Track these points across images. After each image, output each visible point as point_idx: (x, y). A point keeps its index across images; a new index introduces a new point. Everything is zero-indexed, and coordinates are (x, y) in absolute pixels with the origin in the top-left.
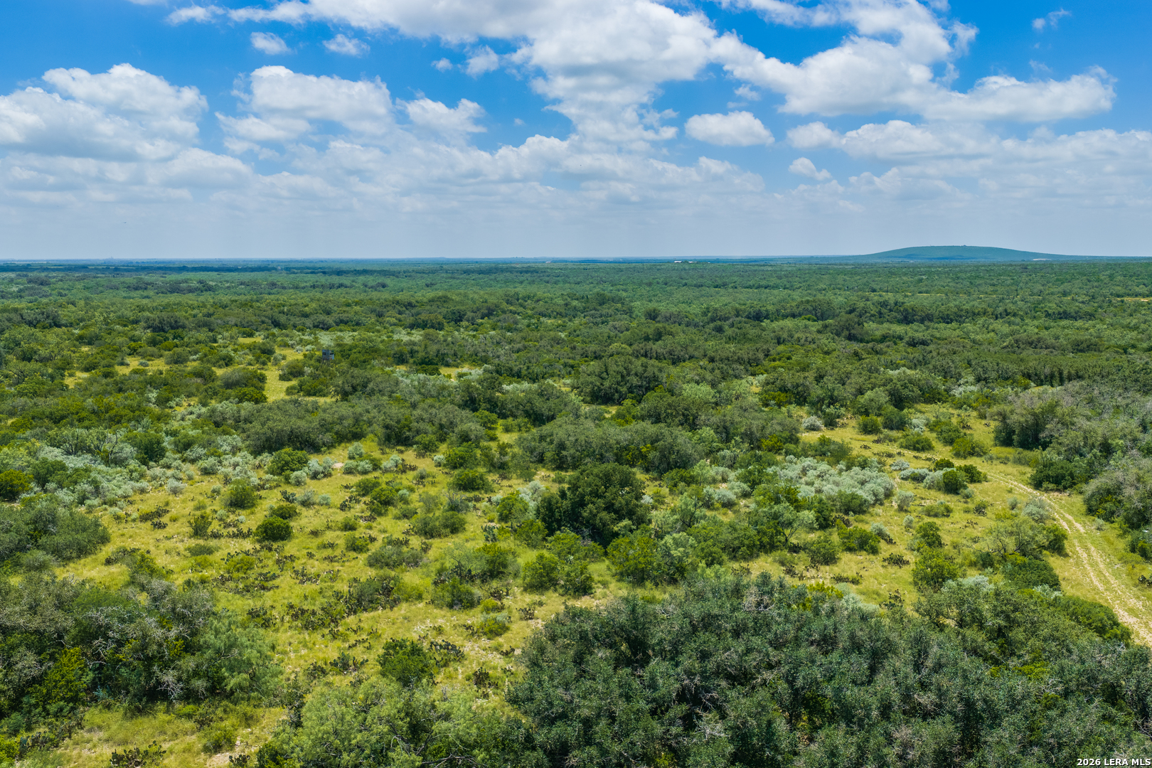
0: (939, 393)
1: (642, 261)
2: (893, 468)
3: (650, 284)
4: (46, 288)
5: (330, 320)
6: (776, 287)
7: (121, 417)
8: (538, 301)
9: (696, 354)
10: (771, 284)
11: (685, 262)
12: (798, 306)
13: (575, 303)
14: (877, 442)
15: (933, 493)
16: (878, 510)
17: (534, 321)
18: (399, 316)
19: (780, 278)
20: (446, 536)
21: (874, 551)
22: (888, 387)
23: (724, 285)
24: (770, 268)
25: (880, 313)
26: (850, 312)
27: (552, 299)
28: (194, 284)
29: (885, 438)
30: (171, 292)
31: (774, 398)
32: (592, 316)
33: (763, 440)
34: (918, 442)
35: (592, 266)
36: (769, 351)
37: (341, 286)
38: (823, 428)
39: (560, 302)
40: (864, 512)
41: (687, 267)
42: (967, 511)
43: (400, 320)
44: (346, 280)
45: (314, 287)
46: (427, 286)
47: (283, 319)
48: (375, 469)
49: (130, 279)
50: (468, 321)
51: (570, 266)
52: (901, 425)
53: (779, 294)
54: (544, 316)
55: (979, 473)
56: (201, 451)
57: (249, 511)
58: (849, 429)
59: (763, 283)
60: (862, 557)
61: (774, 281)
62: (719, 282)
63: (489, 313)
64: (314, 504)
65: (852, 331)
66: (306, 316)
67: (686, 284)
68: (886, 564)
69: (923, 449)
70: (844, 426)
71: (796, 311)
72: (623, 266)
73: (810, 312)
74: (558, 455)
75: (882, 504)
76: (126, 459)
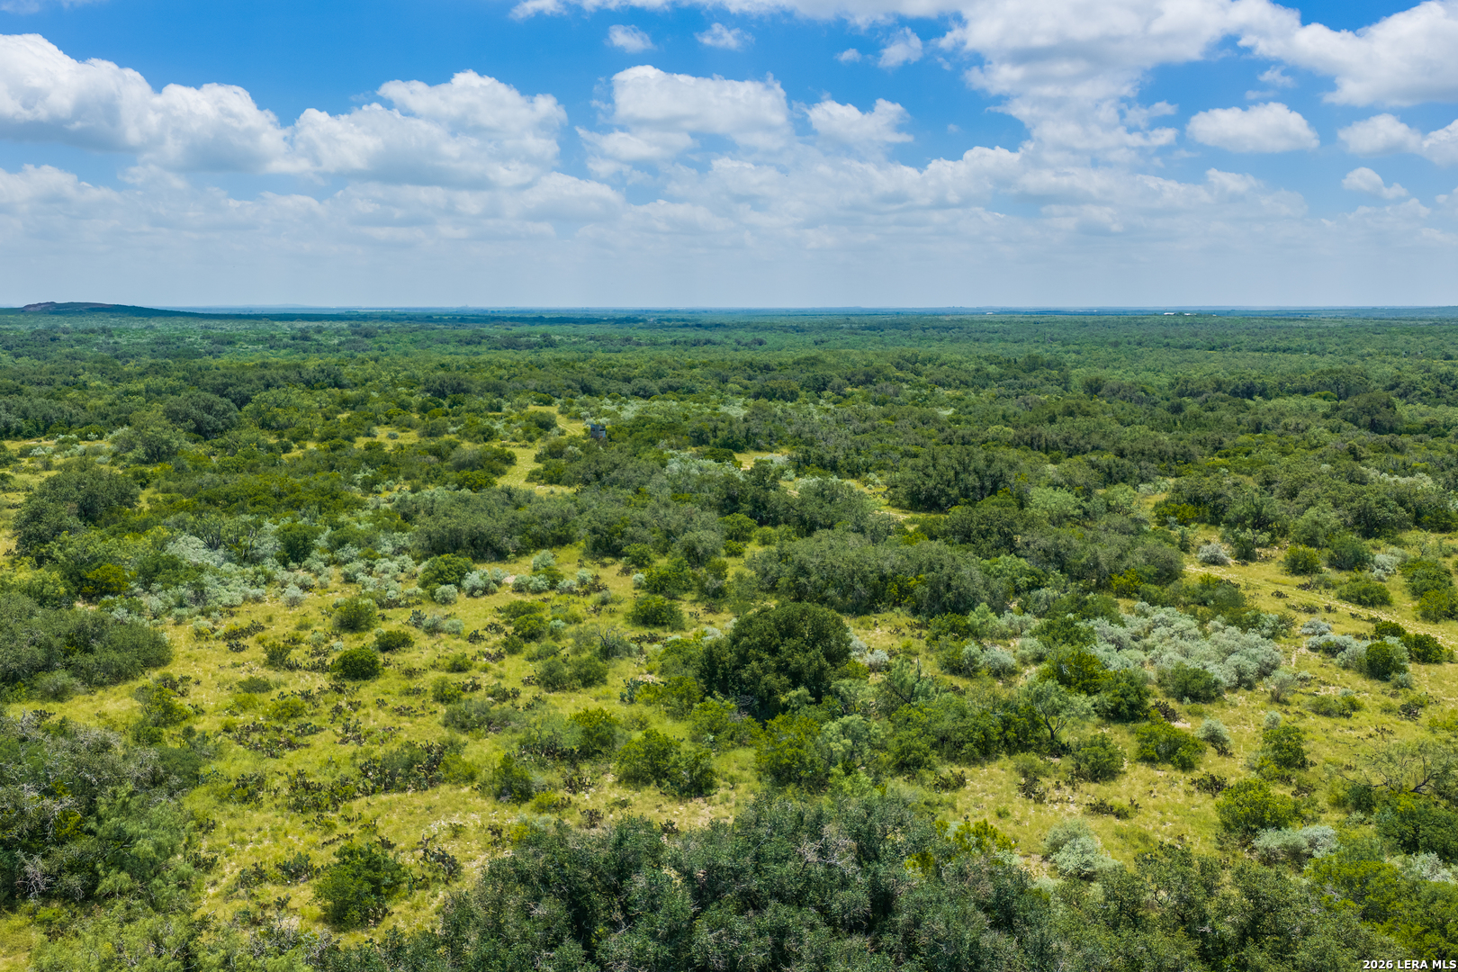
0: (1447, 516)
1: (1118, 313)
2: (1305, 631)
3: (1116, 344)
4: (368, 341)
5: (654, 386)
6: (1300, 350)
7: (302, 502)
8: (941, 365)
9: (1103, 443)
10: (1293, 346)
11: (1180, 314)
12: (1313, 378)
13: (992, 369)
14: (1304, 587)
15: (1348, 675)
16: (1240, 698)
17: (925, 392)
18: (746, 382)
19: (1309, 337)
20: (574, 690)
21: (1186, 766)
22: (1355, 504)
23: (1224, 346)
24: (1303, 324)
25: (1438, 391)
26: (1392, 388)
27: (961, 362)
28: (537, 338)
29: (1319, 582)
30: (507, 348)
31: (1175, 514)
32: (1009, 386)
33: (1115, 576)
34: (1365, 592)
35: (1047, 318)
36: (1221, 442)
37: (708, 342)
38: (1231, 561)
39: (972, 367)
40: (1209, 699)
41: (1180, 321)
42: (1387, 710)
43: (746, 388)
44: (717, 336)
45: (674, 343)
46: (816, 343)
47: (597, 384)
48: (552, 588)
49: (466, 332)
50: (833, 390)
51: (1017, 318)
52: (1356, 562)
53: (1301, 359)
54: (942, 385)
55: (1439, 648)
56: (355, 551)
57: (356, 635)
58: (1272, 566)
59: (1282, 344)
60: (1164, 772)
61: (1300, 341)
62: (1218, 341)
63: (868, 380)
64: (440, 631)
65: (1377, 417)
66: (628, 380)
67: (1168, 344)
68: (1192, 788)
69: (1372, 604)
70: (1267, 559)
71: (1309, 384)
72: (1089, 319)
73: (1329, 387)
74: (794, 582)
75: (1250, 687)
76: (265, 556)
